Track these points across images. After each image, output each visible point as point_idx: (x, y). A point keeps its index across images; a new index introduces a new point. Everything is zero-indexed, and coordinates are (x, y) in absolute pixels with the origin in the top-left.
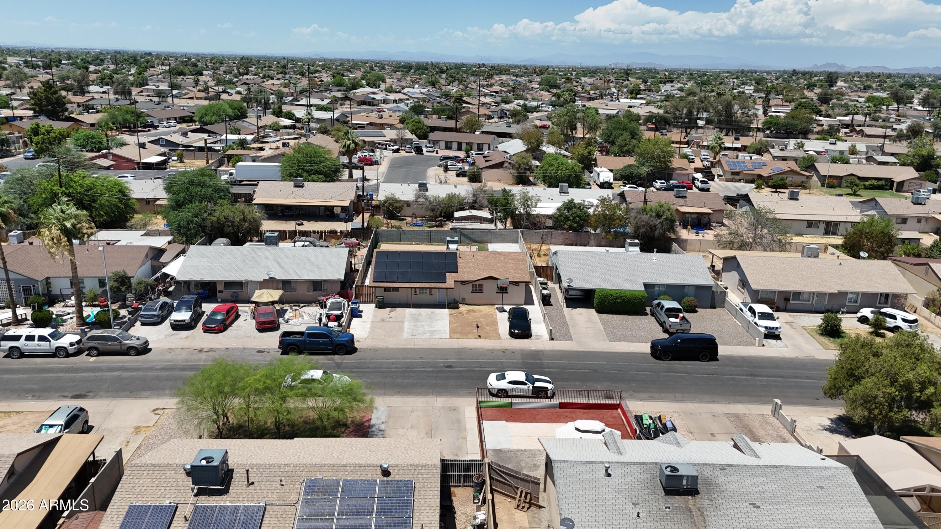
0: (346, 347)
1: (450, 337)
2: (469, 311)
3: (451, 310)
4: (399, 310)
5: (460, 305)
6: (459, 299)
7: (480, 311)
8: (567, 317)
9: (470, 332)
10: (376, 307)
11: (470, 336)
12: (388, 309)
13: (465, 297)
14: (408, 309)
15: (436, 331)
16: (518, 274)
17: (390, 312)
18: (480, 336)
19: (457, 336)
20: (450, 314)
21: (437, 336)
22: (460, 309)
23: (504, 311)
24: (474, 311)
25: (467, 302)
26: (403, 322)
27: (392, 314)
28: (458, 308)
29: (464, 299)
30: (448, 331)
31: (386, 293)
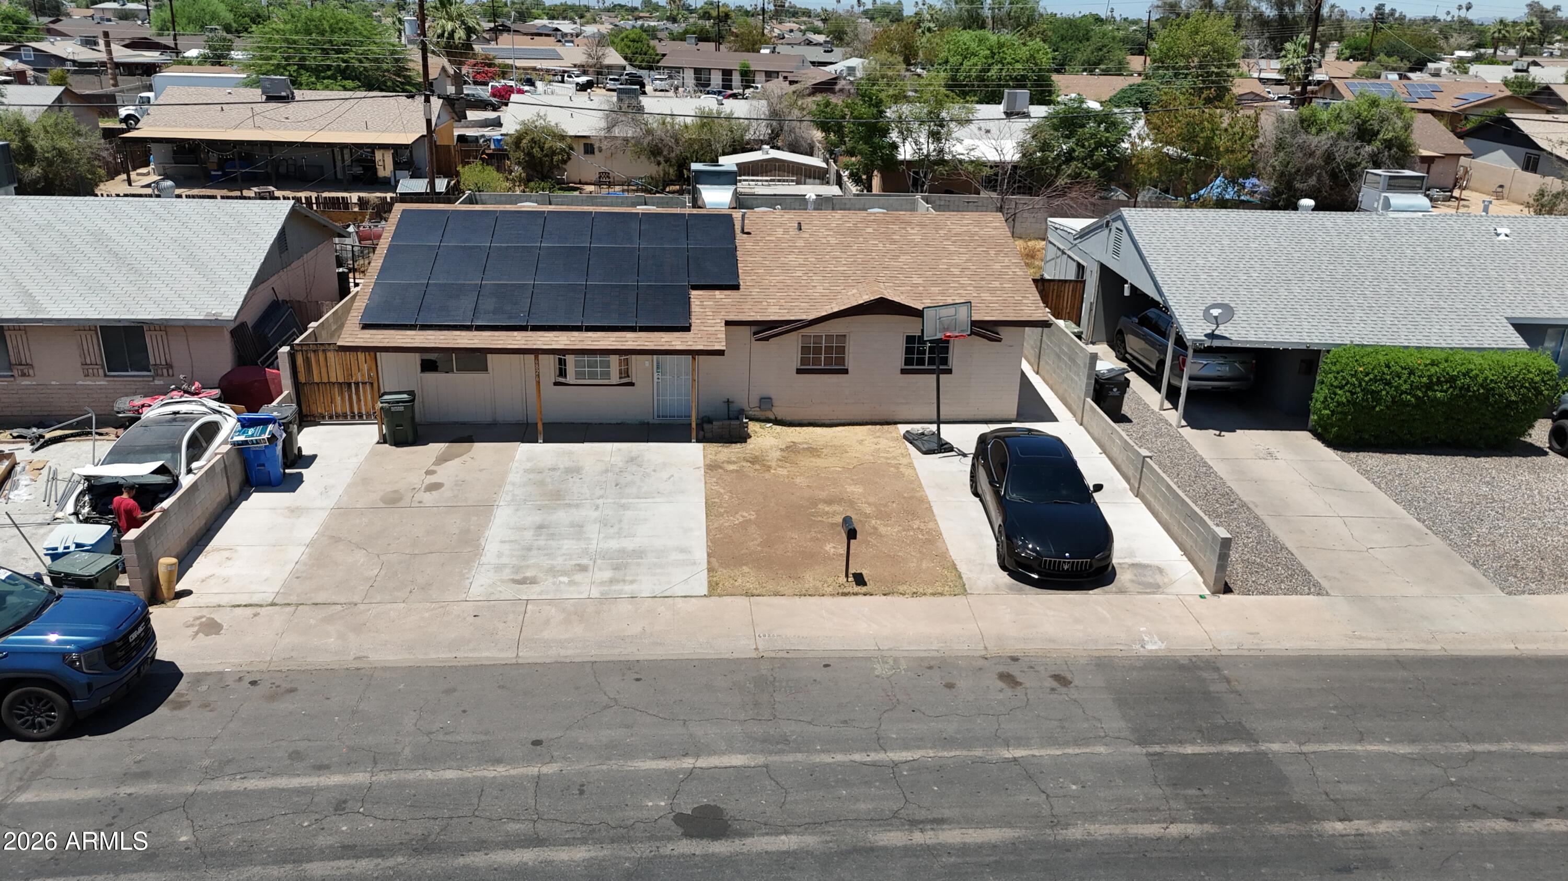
0: (66, 694)
1: (714, 589)
2: (792, 449)
3: (713, 448)
4: (483, 450)
5: (753, 427)
6: (746, 399)
7: (839, 450)
8: (1220, 469)
9: (810, 558)
10: (384, 440)
11: (810, 579)
12: (436, 449)
13: (772, 393)
14: (523, 449)
15: (639, 554)
16: (992, 291)
17: (442, 459)
18: (860, 580)
19: (747, 577)
20: (711, 467)
21: (646, 586)
22: (752, 443)
23: (944, 448)
24: (813, 451)
25: (779, 411)
26: (486, 508)
27: (449, 471)
28: (742, 437)
29: (766, 401)
30: (700, 554)
31: (430, 376)
